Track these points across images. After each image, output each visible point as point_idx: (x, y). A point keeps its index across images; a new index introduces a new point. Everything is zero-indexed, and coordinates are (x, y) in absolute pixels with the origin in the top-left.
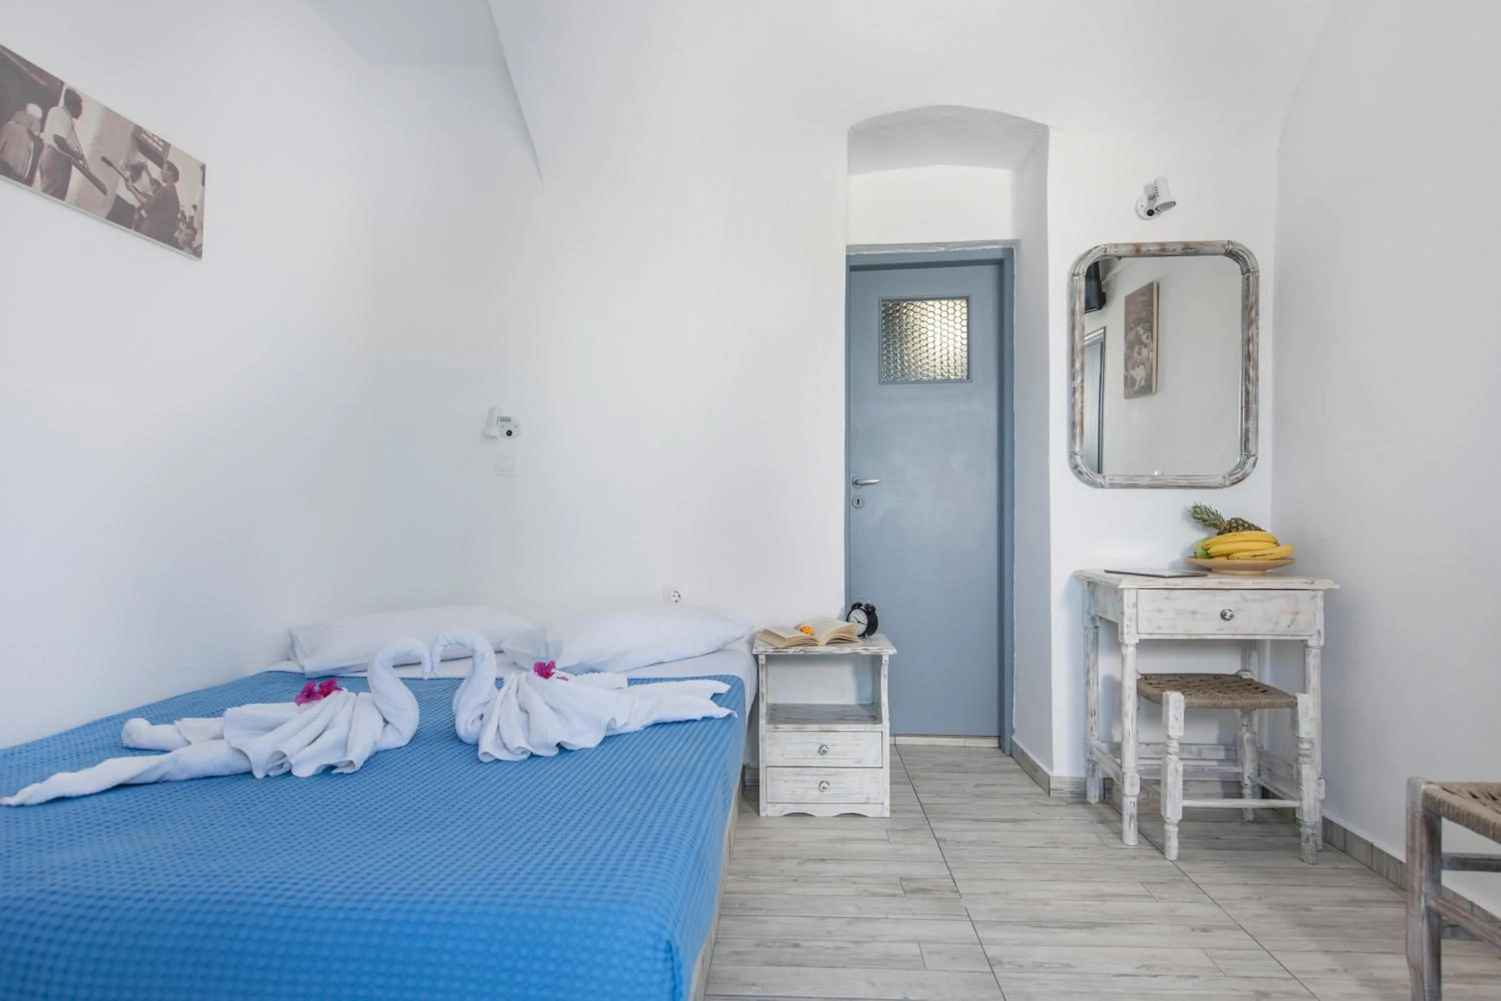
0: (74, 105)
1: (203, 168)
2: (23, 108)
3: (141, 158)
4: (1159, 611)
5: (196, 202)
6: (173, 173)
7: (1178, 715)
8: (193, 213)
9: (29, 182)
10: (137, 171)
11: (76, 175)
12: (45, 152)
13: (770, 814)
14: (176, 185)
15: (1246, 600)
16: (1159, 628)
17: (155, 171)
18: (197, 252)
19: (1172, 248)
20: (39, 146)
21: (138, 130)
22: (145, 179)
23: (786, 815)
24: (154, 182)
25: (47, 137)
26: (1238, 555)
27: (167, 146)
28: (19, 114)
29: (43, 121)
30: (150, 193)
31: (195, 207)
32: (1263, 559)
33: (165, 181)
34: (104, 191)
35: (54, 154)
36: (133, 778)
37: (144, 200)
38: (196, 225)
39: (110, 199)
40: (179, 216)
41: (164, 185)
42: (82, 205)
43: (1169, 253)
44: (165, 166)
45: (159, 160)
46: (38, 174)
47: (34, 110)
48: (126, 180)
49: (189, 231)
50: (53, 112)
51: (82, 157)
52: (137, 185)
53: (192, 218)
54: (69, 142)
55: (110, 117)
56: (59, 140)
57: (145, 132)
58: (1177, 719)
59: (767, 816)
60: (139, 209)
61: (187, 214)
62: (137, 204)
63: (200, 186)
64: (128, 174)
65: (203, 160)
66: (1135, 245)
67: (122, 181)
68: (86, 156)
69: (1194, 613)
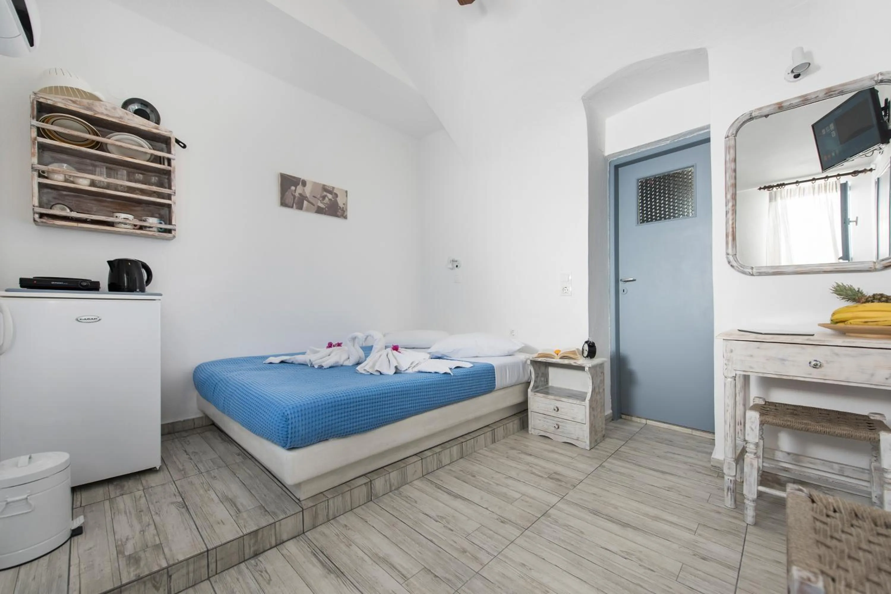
0: (304, 183)
1: (346, 192)
2: (290, 188)
3: (325, 193)
4: (751, 356)
5: (344, 203)
6: (336, 195)
7: (753, 427)
8: (343, 206)
9: (292, 207)
10: (324, 197)
11: (305, 202)
12: (296, 198)
13: (533, 432)
14: (337, 199)
15: (837, 355)
16: (751, 367)
17: (330, 196)
18: (345, 218)
19: (813, 96)
20: (294, 197)
21: (324, 185)
22: (327, 199)
23: (541, 436)
24: (330, 200)
25: (297, 194)
26: (851, 321)
27: (333, 188)
28: (289, 190)
29: (295, 190)
30: (329, 203)
31: (344, 204)
32: (877, 325)
33: (333, 198)
34: (314, 205)
35: (299, 198)
36: (286, 360)
37: (327, 205)
38: (344, 209)
39: (316, 207)
40: (339, 208)
41: (333, 199)
42: (307, 210)
43: (812, 101)
44: (333, 194)
45: (330, 192)
46: (294, 205)
47: (293, 188)
48: (321, 201)
49: (343, 212)
50: (298, 187)
51: (307, 197)
52: (324, 202)
53: (343, 208)
54: (303, 194)
55: (315, 184)
56: (300, 194)
57: (326, 186)
58: (752, 429)
59: (532, 434)
60: (325, 208)
61: (341, 207)
62: (324, 207)
63: (346, 198)
64: (321, 199)
65: (346, 189)
66: (777, 104)
67: (319, 202)
68: (308, 197)
69: (783, 360)
